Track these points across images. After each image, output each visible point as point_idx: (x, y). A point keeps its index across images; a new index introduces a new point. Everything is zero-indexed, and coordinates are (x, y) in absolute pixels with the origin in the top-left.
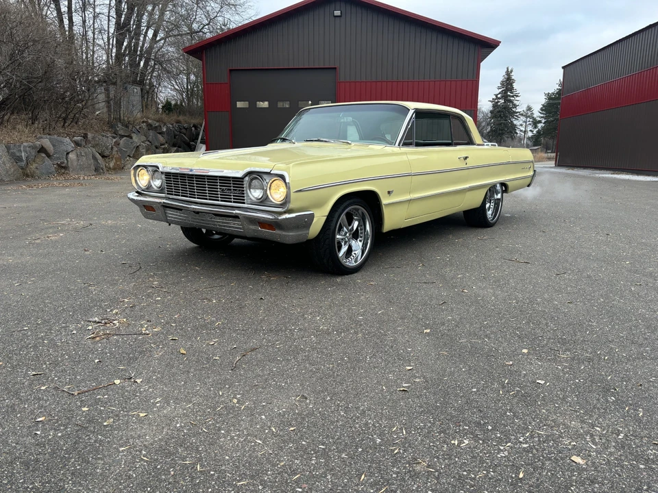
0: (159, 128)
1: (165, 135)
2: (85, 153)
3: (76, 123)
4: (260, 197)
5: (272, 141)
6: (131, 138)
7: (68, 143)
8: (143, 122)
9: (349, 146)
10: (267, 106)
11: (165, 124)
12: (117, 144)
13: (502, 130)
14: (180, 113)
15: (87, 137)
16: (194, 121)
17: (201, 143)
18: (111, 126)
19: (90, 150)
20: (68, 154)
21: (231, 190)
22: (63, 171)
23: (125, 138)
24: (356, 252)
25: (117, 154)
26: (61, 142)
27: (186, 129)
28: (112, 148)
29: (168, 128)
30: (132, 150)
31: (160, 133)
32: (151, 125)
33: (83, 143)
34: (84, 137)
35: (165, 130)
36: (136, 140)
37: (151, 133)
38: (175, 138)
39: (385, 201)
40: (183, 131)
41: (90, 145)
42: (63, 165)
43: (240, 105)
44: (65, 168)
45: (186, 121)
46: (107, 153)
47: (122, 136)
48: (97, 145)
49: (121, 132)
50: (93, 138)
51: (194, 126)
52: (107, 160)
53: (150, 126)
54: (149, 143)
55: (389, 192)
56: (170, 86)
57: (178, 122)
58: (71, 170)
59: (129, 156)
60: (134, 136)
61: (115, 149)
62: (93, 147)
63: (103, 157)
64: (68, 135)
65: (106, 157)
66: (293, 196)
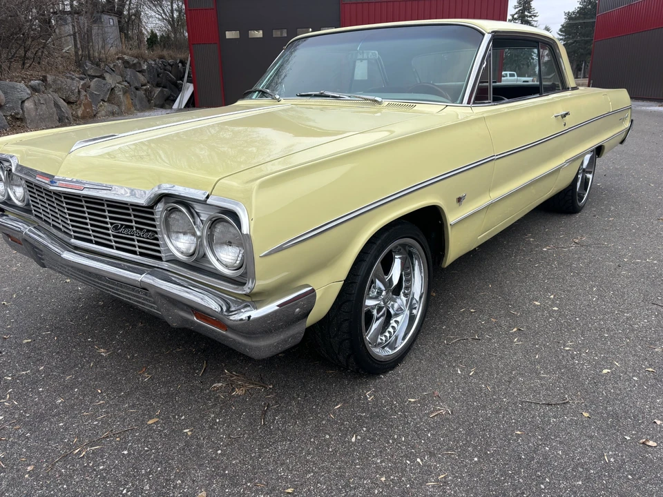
0: (138, 65)
1: (146, 74)
2: (45, 100)
3: (39, 63)
4: (191, 251)
5: (245, 95)
6: (104, 78)
7: (22, 89)
8: (118, 59)
9: (378, 106)
10: (261, 36)
11: (146, 60)
12: (86, 87)
13: (518, 56)
14: (165, 47)
15: (46, 80)
16: (180, 56)
17: (188, 81)
18: (79, 64)
19: (51, 96)
20: (23, 102)
21: (132, 227)
22: (18, 123)
23: (96, 79)
24: (398, 319)
25: (86, 99)
26: (14, 88)
27: (171, 66)
28: (79, 91)
29: (149, 66)
30: (106, 93)
31: (138, 71)
32: (128, 62)
33: (42, 88)
34: (42, 81)
35: (145, 67)
36: (110, 81)
37: (129, 72)
38: (158, 76)
39: (451, 218)
40: (168, 67)
41: (51, 89)
42: (19, 116)
43: (230, 35)
44: (22, 120)
45: (171, 56)
46: (73, 98)
47: (92, 77)
48: (59, 89)
49: (91, 72)
50: (54, 81)
51: (181, 62)
52: (74, 106)
53: (126, 63)
54: (126, 84)
55: (459, 200)
56: (157, 16)
57: (161, 57)
58: (28, 121)
59: (103, 100)
60: (107, 76)
61: (83, 93)
62: (56, 92)
63: (69, 103)
64: (23, 79)
65: (73, 103)
66: (260, 265)
